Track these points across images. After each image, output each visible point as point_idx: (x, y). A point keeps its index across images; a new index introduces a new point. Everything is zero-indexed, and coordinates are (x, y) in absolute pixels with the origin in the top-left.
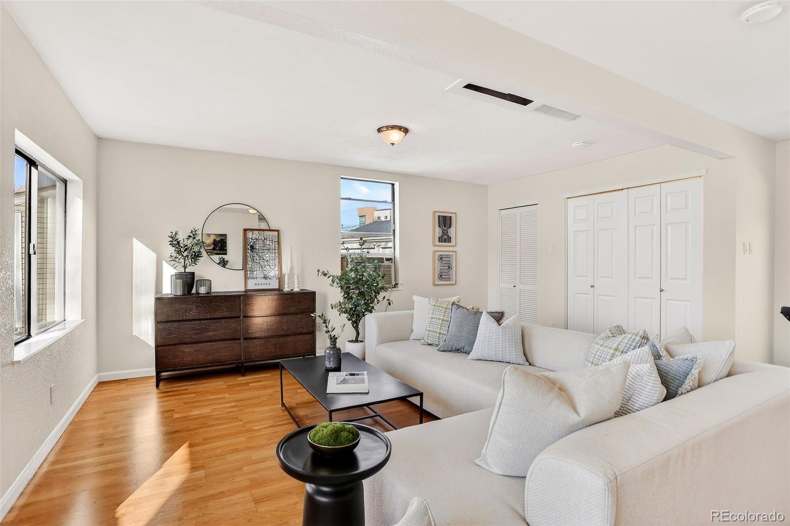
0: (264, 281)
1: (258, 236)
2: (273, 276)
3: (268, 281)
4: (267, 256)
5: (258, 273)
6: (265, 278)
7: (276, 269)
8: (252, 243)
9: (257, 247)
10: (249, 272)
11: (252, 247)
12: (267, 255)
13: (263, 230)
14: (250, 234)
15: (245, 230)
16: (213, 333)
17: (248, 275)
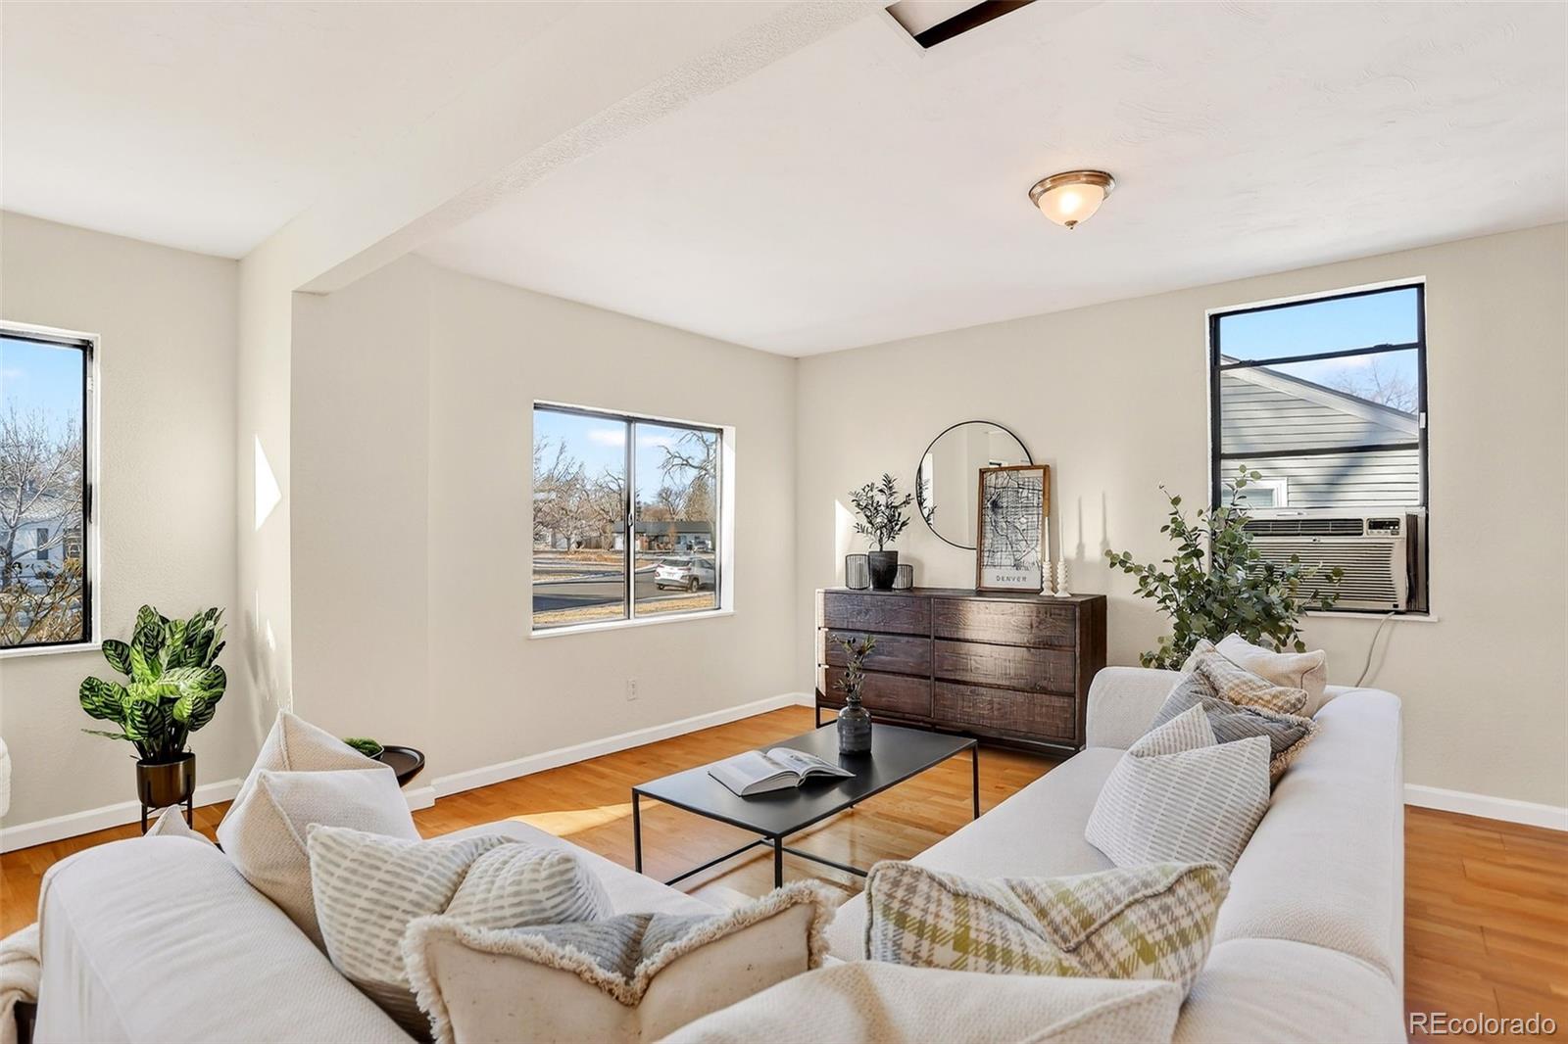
0: (1014, 573)
1: (1006, 482)
2: (1033, 564)
3: (1022, 573)
4: (1022, 522)
5: (1004, 557)
6: (1017, 566)
7: (1038, 549)
8: (994, 497)
9: (1005, 505)
10: (986, 554)
11: (995, 505)
12: (1023, 520)
13: (1017, 469)
14: (991, 479)
15: (982, 472)
16: (888, 658)
17: (986, 559)
